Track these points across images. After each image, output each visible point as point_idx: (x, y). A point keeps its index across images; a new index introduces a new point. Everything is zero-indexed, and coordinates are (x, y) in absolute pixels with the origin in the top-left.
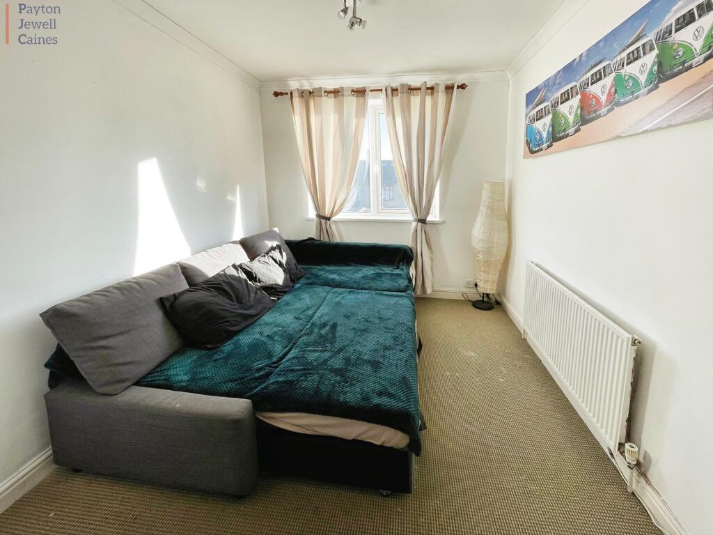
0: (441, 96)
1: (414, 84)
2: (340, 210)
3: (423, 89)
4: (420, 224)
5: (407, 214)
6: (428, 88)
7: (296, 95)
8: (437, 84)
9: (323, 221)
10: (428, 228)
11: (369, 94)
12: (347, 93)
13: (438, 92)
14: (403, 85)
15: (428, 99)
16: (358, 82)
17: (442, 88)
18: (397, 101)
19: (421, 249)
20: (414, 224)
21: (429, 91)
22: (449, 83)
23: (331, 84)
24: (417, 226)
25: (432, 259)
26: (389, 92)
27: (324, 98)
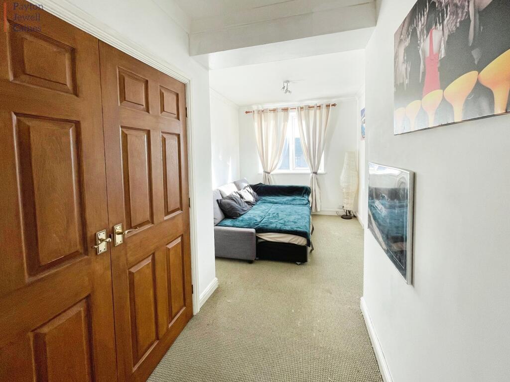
0: (324, 110)
1: (311, 105)
2: (275, 168)
3: (316, 107)
4: (314, 174)
5: (308, 170)
6: (318, 107)
7: (256, 112)
8: (322, 104)
9: (267, 174)
10: (318, 176)
11: (289, 110)
12: (280, 110)
13: (322, 108)
14: (306, 106)
15: (318, 112)
16: (285, 105)
17: (324, 106)
18: (303, 113)
19: (315, 188)
20: (311, 174)
21: (318, 108)
22: (328, 103)
23: (272, 107)
24: (312, 176)
25: (320, 193)
26: (299, 109)
27: (269, 114)
